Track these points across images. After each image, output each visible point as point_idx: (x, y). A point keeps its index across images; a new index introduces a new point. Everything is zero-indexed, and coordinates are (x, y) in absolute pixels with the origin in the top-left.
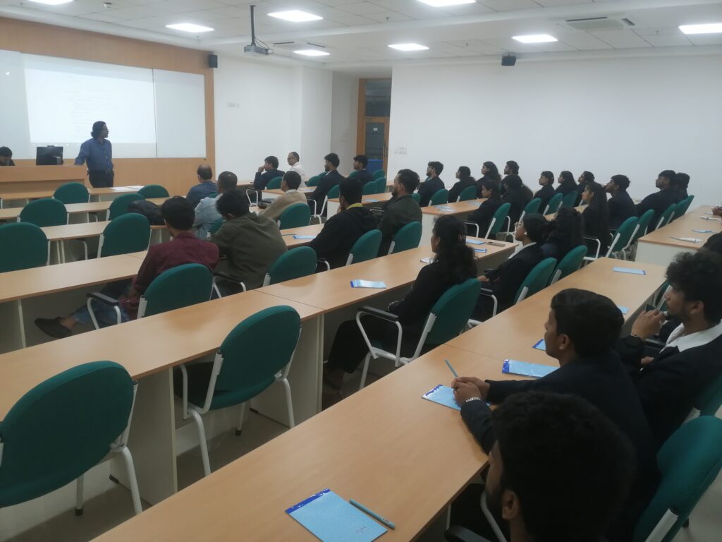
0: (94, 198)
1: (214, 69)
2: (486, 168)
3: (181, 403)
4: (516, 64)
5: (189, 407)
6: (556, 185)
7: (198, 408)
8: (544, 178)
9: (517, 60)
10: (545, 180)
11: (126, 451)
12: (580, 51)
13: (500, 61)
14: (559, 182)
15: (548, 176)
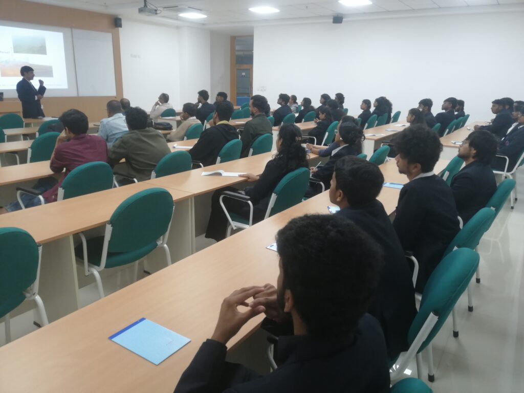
0: (28, 125)
1: (120, 28)
2: (323, 99)
3: (83, 263)
4: (343, 23)
5: (89, 266)
6: (372, 109)
7: (96, 267)
8: (364, 104)
9: (344, 20)
10: (365, 106)
11: (38, 298)
12: (388, 12)
13: (332, 20)
14: (374, 106)
15: (367, 103)
